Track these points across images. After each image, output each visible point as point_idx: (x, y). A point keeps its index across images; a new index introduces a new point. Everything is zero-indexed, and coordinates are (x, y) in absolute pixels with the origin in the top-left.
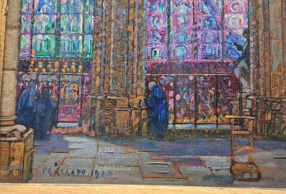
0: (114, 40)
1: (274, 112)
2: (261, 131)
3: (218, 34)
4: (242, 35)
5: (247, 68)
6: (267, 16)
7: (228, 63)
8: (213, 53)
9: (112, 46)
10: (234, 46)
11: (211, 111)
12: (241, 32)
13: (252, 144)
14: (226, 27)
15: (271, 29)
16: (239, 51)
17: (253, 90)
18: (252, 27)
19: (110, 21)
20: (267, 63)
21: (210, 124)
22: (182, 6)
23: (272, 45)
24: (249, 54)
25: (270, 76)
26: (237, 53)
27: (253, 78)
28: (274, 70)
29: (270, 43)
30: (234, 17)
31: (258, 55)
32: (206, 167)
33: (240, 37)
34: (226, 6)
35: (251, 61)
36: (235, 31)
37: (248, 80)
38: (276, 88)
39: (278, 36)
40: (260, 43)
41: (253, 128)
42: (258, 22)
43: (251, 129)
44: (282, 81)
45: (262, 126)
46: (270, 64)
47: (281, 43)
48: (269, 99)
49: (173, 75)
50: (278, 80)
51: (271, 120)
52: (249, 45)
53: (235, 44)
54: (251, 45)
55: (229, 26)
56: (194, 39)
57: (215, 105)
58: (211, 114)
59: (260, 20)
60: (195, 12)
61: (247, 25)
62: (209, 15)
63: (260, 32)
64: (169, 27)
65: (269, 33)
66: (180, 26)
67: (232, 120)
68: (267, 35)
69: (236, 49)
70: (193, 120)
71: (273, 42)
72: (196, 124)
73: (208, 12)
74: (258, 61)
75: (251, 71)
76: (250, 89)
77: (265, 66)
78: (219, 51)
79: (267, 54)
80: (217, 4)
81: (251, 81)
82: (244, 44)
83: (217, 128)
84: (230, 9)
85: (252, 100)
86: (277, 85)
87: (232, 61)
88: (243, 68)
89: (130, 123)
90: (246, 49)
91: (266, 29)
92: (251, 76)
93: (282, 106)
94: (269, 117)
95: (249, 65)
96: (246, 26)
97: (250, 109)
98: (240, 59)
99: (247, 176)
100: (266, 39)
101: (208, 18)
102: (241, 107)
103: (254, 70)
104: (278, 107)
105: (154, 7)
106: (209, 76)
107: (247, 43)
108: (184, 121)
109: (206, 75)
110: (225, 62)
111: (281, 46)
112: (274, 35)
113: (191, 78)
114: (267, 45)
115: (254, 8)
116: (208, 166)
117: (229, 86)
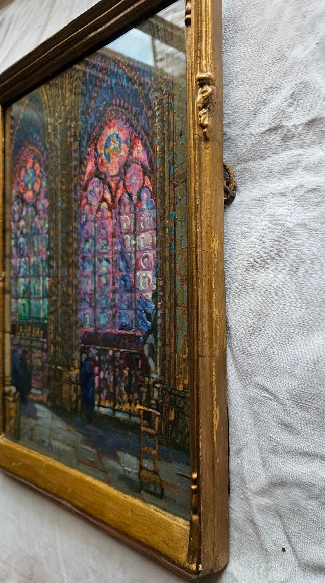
0: (61, 304)
1: (177, 410)
2: (165, 433)
3: (131, 298)
4: (151, 300)
5: (155, 345)
6: (173, 272)
7: (139, 337)
8: (127, 323)
9: (60, 310)
10: (144, 315)
11: (125, 397)
12: (149, 295)
13: (157, 448)
14: (138, 289)
15: (177, 292)
16: (148, 322)
17: (160, 376)
18: (159, 289)
19: (58, 282)
20: (172, 341)
21: (124, 412)
22: (104, 263)
23: (178, 314)
24: (156, 326)
25: (175, 358)
26: (146, 323)
27: (160, 359)
28: (178, 350)
29: (175, 311)
30: (144, 275)
31: (165, 327)
32: (121, 464)
33: (149, 303)
34: (138, 260)
35: (158, 336)
36: (144, 294)
37: (155, 362)
38: (180, 376)
39: (183, 301)
40: (167, 311)
41: (159, 426)
42: (165, 282)
43: (156, 428)
44: (186, 367)
45: (166, 426)
46: (175, 342)
47: (186, 312)
48: (173, 391)
49: (98, 347)
50: (182, 366)
51: (175, 420)
52: (156, 313)
53: (145, 312)
54: (159, 313)
55: (139, 288)
56: (113, 304)
57: (128, 390)
58: (125, 401)
59: (167, 279)
60: (114, 270)
61: (155, 286)
62: (125, 273)
63: (167, 296)
64: (95, 288)
65: (175, 297)
66: (103, 287)
67: (142, 412)
68: (173, 300)
69: (146, 318)
70: (112, 404)
71: (179, 310)
72: (115, 410)
73: (123, 270)
74: (165, 336)
75: (158, 350)
76: (157, 374)
77: (170, 344)
78: (132, 320)
79: (172, 328)
80: (130, 257)
81: (158, 364)
82: (153, 312)
83: (130, 419)
84: (141, 265)
85: (158, 389)
86: (181, 372)
87: (142, 335)
88: (151, 344)
89: (71, 397)
90: (154, 319)
91: (173, 291)
92: (158, 357)
93: (185, 403)
94: (172, 416)
95: (156, 341)
96: (154, 288)
97: (157, 401)
98: (148, 333)
99: (152, 488)
100: (172, 306)
101: (124, 277)
102: (149, 397)
103: (160, 348)
104: (181, 405)
105: (85, 265)
106: (124, 352)
107: (155, 311)
108: (106, 405)
109: (122, 350)
110: (137, 334)
111: (185, 317)
112: (179, 301)
113: (111, 352)
114: (173, 315)
115: (162, 262)
116: (122, 465)
117: (140, 366)
